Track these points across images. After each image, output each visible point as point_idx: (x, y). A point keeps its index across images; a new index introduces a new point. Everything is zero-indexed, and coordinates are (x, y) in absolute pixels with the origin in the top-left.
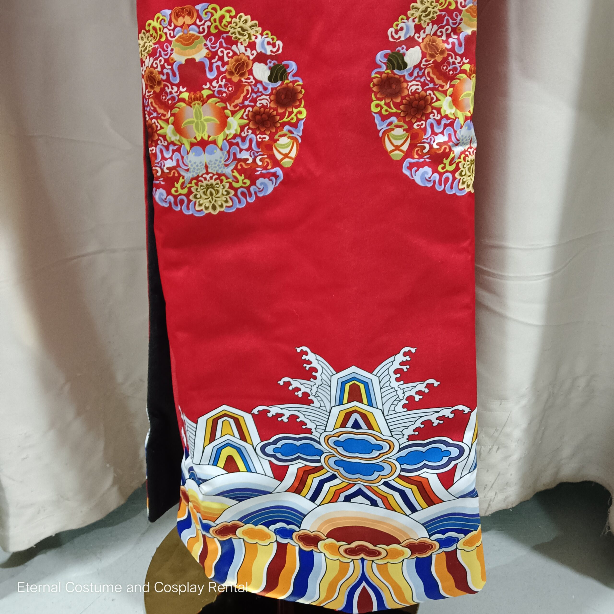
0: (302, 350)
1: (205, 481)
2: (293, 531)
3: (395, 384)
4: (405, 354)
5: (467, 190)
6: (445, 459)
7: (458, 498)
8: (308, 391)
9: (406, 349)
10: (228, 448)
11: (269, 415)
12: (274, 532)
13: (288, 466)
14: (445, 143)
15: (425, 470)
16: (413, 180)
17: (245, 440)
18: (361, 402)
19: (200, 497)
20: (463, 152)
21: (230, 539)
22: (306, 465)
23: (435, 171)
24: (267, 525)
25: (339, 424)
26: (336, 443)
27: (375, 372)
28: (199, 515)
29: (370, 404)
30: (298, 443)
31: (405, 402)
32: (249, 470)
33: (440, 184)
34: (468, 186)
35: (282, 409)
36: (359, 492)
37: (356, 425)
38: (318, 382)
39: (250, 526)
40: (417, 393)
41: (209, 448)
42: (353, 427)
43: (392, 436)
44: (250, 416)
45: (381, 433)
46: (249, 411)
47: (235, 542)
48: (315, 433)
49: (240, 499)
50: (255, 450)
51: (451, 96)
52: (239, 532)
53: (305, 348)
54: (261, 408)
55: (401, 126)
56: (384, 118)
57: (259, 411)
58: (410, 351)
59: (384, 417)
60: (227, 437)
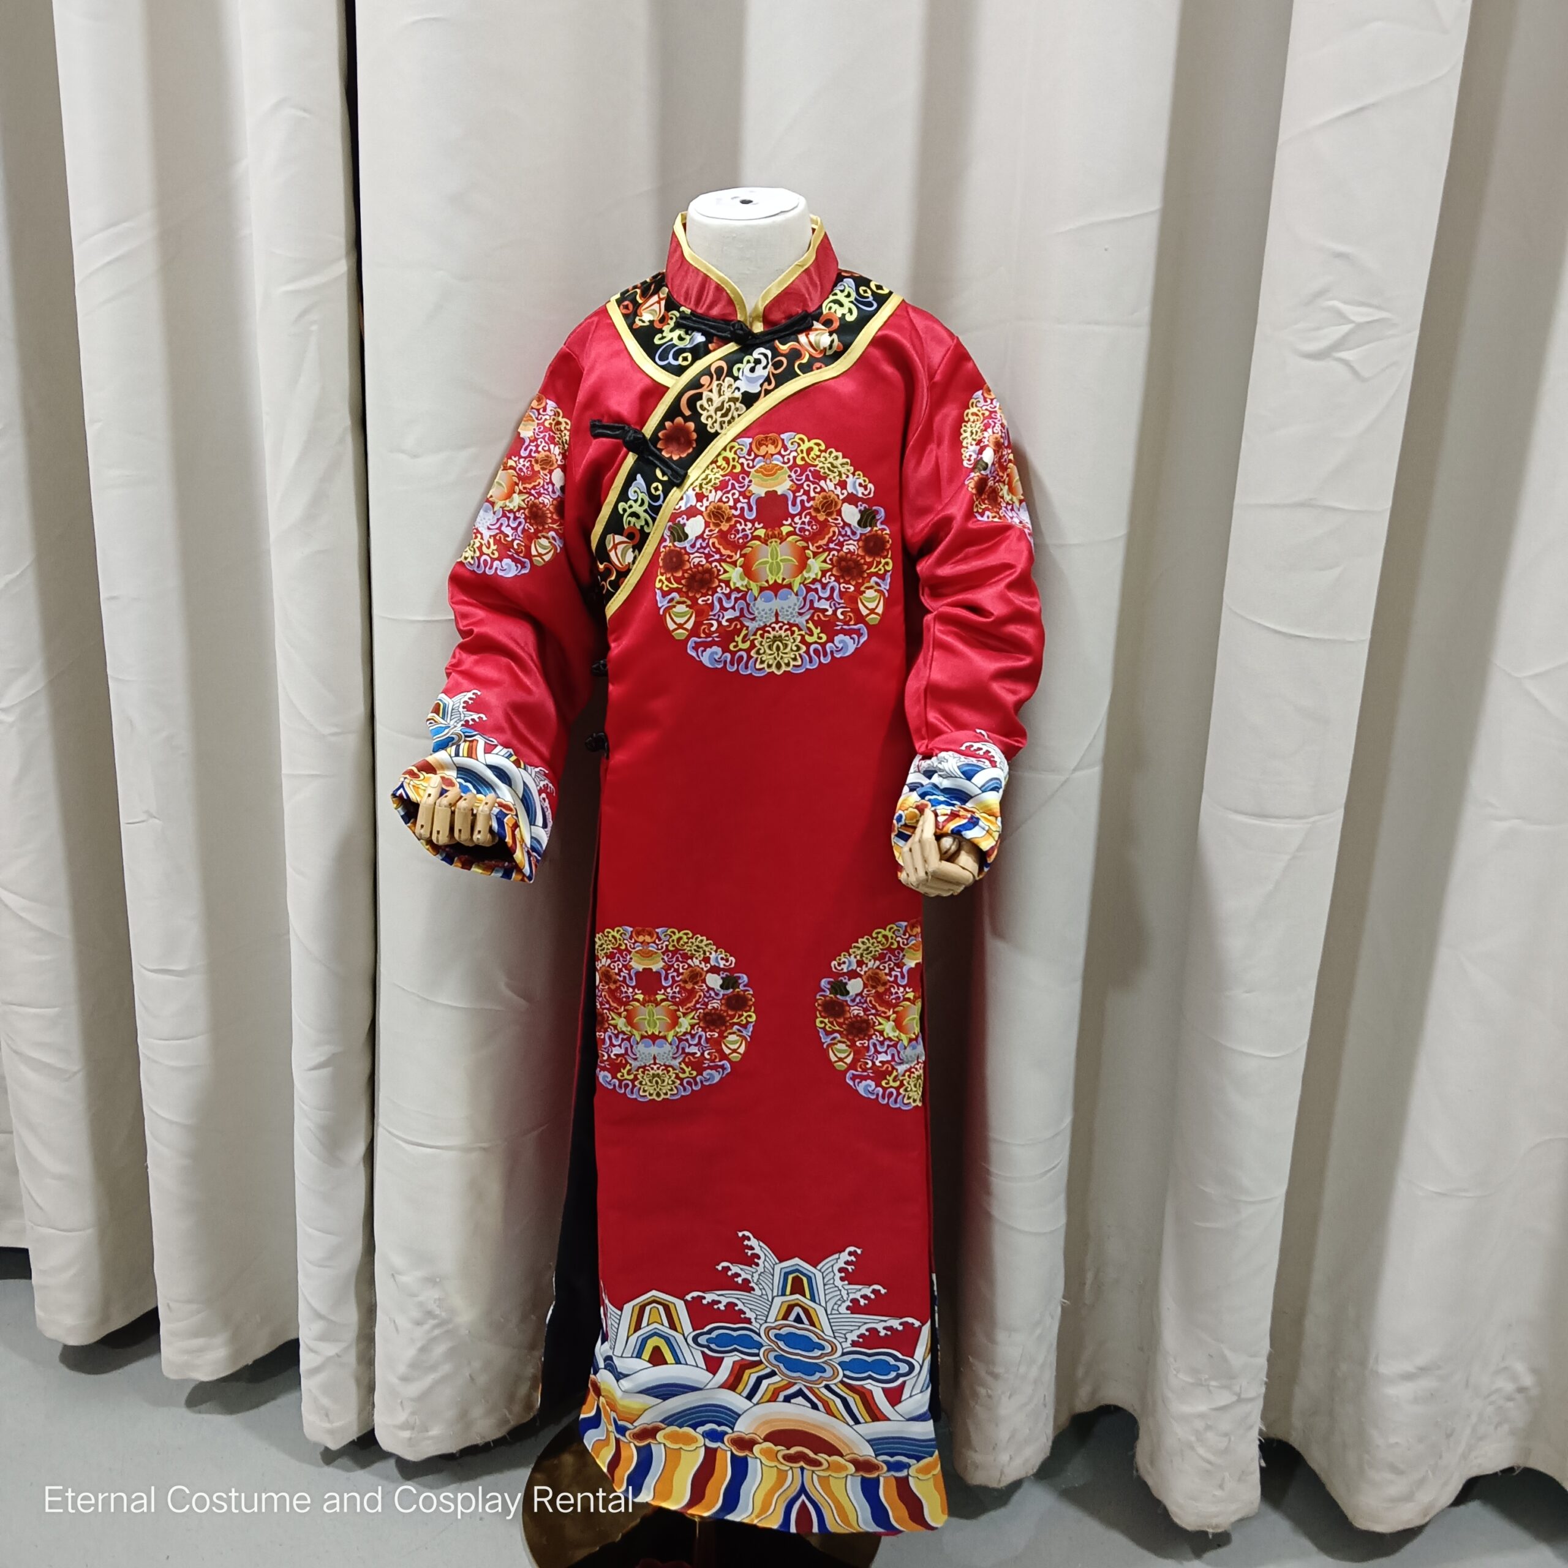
0: (744, 1235)
1: (626, 1376)
2: (725, 1433)
3: (839, 1283)
4: (850, 1254)
5: (914, 1105)
6: (893, 1375)
7: (908, 1420)
8: (749, 1277)
9: (852, 1249)
10: (655, 1338)
11: (705, 1302)
12: (703, 1436)
13: (722, 1358)
14: (888, 1062)
15: (869, 1381)
16: (857, 1091)
17: (676, 1330)
18: (804, 1295)
19: (618, 1394)
20: (909, 1070)
21: (649, 1445)
22: (743, 1359)
23: (878, 1085)
24: (694, 1427)
25: (780, 1317)
26: (776, 1336)
27: (819, 1267)
28: (613, 1414)
29: (813, 1299)
30: (735, 1334)
31: (848, 1303)
32: (678, 1362)
33: (883, 1098)
34: (914, 1101)
35: (719, 1295)
36: (800, 1393)
37: (798, 1319)
38: (760, 1269)
39: (674, 1428)
40: (862, 1297)
41: (633, 1339)
42: (795, 1321)
43: (835, 1337)
44: (682, 1302)
45: (823, 1332)
46: (682, 1297)
47: (653, 1447)
48: (754, 1323)
49: (665, 1397)
50: (686, 1340)
51: (894, 1021)
52: (660, 1436)
53: (747, 1233)
54: (695, 1294)
55: (844, 1042)
56: (828, 1033)
57: (693, 1298)
58: (855, 1251)
59: (827, 1315)
60: (656, 1325)
